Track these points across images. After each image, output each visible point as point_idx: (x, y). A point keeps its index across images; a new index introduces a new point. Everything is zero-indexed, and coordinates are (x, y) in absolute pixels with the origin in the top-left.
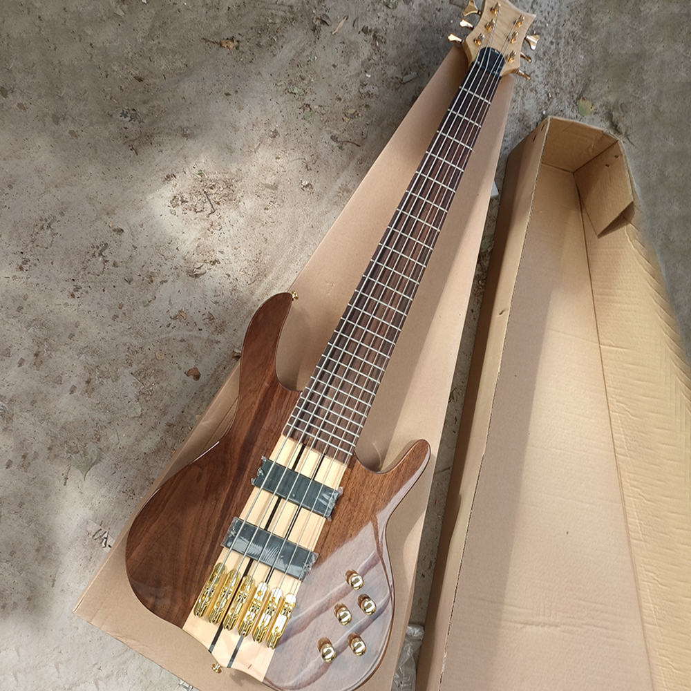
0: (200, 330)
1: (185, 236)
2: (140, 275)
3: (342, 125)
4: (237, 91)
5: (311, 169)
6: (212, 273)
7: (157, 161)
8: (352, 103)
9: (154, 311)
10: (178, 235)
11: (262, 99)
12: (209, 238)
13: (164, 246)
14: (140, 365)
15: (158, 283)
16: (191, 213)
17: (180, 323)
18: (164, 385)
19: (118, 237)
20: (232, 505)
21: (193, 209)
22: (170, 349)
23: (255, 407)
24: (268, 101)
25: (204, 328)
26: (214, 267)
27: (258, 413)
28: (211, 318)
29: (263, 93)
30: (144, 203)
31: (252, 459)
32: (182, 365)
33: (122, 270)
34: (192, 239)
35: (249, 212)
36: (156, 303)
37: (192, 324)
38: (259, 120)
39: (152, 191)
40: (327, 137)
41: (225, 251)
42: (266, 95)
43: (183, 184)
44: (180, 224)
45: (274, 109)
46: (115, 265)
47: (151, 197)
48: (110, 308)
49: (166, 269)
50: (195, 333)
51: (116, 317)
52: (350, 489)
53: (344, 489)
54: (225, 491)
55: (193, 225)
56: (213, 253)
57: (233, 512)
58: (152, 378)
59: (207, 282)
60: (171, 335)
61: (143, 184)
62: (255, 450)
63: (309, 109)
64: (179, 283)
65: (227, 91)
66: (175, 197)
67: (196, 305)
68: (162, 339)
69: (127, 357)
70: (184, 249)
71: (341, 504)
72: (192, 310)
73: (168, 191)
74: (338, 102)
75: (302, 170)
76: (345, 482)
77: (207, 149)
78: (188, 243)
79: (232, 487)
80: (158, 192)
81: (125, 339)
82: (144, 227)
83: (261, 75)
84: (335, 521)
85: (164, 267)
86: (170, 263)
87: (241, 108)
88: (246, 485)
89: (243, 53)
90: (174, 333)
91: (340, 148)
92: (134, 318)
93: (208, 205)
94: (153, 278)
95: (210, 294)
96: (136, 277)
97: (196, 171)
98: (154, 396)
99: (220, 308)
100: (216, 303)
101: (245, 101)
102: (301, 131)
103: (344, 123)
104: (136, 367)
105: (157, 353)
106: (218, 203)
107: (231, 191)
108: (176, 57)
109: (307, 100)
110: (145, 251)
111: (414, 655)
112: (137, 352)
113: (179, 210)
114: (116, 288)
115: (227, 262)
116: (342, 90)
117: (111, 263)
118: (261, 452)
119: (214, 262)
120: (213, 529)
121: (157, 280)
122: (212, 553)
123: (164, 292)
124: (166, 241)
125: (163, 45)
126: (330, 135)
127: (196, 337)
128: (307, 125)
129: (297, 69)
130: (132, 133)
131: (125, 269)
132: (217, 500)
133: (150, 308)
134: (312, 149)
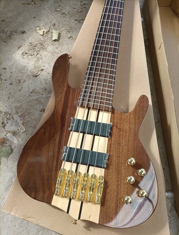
0: (42, 94)
1: (29, 65)
2: (15, 81)
3: (78, 16)
4: (38, 16)
5: (70, 32)
6: (42, 74)
7: (14, 43)
8: (79, 9)
9: (23, 92)
10: (26, 65)
11: (47, 16)
12: (39, 63)
13: (22, 70)
14: (22, 112)
15: (23, 82)
16: (30, 57)
17: (34, 94)
18: (32, 117)
19: (5, 71)
20: (62, 142)
21: (30, 55)
22: (32, 104)
23: (63, 99)
24: (49, 16)
25: (43, 93)
26: (42, 72)
27: (65, 101)
28: (45, 89)
29: (47, 14)
30: (12, 58)
31: (67, 120)
32: (38, 109)
33: (8, 81)
34: (32, 65)
35: (51, 51)
36: (23, 89)
37: (38, 93)
38: (48, 22)
39: (14, 53)
40: (73, 21)
41: (45, 66)
42: (49, 14)
43: (25, 48)
44: (27, 61)
45: (52, 17)
46: (5, 80)
47: (14, 55)
48: (6, 95)
49: (25, 77)
50: (40, 96)
51: (9, 98)
52: (115, 122)
53: (113, 123)
54: (57, 136)
55: (31, 60)
56: (41, 67)
57: (63, 145)
58: (27, 116)
59: (41, 77)
60: (31, 99)
61: (11, 52)
62: (67, 116)
63: (64, 14)
64: (31, 81)
65: (34, 17)
66: (23, 53)
67: (39, 86)
68: (28, 101)
69: (16, 111)
70: (30, 69)
71: (113, 130)
72: (37, 88)
73: (20, 52)
74: (74, 9)
75: (67, 33)
76: (112, 120)
77: (31, 35)
78: (31, 66)
79: (60, 134)
80: (16, 53)
81: (14, 104)
82: (14, 65)
83: (45, 9)
84: (113, 138)
85: (24, 76)
86: (25, 75)
87: (40, 20)
88: (67, 132)
89: (37, 4)
90: (32, 98)
91: (79, 22)
92: (16, 96)
93: (35, 52)
94: (20, 81)
95: (43, 81)
96: (14, 83)
97: (29, 43)
98: (29, 122)
99: (48, 85)
100: (46, 84)
101: (41, 18)
102: (64, 21)
103: (78, 15)
104: (20, 113)
105: (27, 107)
106: (39, 51)
107: (43, 46)
108: (14, 11)
109: (63, 11)
110: (16, 73)
111: (173, 205)
112: (20, 108)
113: (25, 57)
114: (7, 88)
115: (47, 69)
116: (75, 6)
117: (4, 80)
118: (70, 116)
119: (42, 70)
120: (56, 154)
121: (22, 81)
122: (58, 165)
123: (25, 85)
124: (23, 68)
125: (9, 9)
126: (74, 20)
127: (41, 97)
128: (65, 19)
129: (57, 4)
130: (4, 37)
131: (9, 81)
132: (55, 141)
133: (21, 92)
134: (69, 26)
